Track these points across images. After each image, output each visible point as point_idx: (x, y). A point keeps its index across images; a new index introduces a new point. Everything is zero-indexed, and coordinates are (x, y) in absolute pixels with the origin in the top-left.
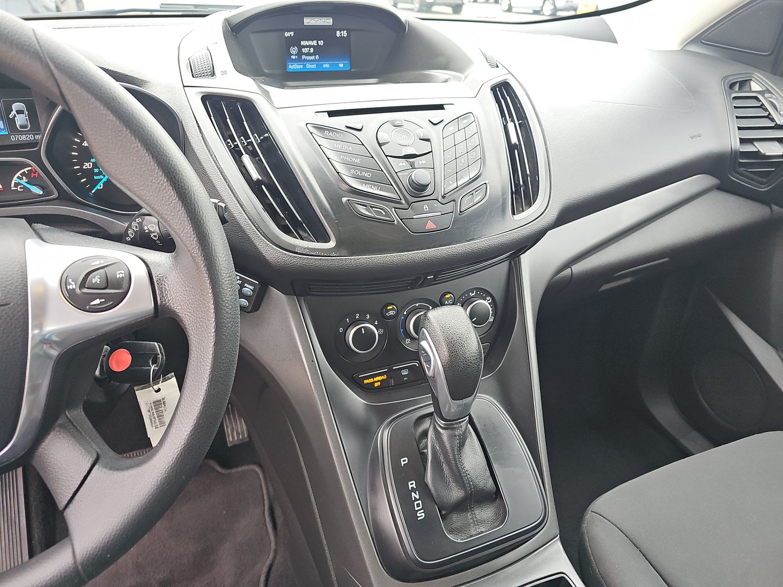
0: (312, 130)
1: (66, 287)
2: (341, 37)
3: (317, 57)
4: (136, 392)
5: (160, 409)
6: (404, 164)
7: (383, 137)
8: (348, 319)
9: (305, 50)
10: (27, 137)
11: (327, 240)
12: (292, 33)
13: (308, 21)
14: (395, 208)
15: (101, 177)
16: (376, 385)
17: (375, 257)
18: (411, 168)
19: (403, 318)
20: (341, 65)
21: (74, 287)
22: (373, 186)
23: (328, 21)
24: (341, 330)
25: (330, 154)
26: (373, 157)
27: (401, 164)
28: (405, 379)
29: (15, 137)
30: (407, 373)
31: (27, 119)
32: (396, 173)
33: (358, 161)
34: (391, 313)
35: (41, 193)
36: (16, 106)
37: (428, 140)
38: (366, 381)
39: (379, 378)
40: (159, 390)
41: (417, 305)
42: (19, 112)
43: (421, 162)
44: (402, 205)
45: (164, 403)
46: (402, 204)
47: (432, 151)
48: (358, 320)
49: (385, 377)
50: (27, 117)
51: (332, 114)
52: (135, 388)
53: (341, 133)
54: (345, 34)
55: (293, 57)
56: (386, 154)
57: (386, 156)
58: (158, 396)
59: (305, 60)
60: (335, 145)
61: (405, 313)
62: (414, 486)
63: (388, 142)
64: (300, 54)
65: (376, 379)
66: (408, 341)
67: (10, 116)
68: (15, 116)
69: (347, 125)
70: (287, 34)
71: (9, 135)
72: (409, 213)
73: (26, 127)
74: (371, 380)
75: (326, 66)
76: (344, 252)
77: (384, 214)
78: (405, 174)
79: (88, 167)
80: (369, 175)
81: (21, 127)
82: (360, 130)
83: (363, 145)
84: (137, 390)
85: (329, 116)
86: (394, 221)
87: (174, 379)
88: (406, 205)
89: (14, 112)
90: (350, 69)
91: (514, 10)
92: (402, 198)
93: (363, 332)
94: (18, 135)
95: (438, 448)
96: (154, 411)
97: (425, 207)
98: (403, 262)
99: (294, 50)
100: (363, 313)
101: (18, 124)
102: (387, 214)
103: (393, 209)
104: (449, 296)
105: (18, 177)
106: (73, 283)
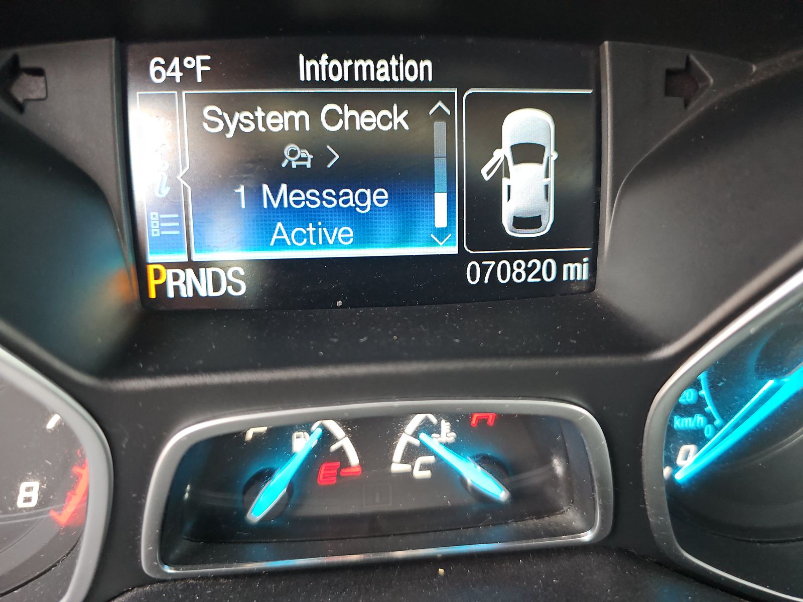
10: (528, 271)
29: (484, 269)
31: (547, 187)
36: (518, 125)
42: (525, 153)
50: (552, 179)
67: (484, 171)
68: (503, 171)
71: (462, 258)
73: (535, 222)
81: (519, 222)
89: (503, 153)
94: (497, 258)
101: (509, 210)
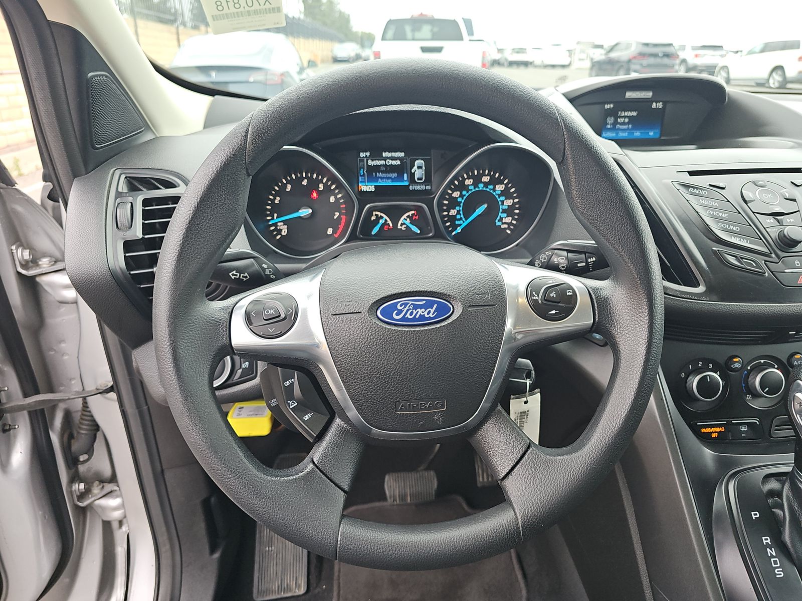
0: (678, 187)
1: (532, 298)
2: (657, 109)
3: (630, 126)
4: (511, 400)
5: (523, 420)
6: (772, 221)
7: (748, 195)
8: (690, 366)
9: (620, 120)
10: (420, 188)
11: (696, 285)
12: (612, 106)
13: (630, 95)
14: (765, 261)
15: (461, 222)
16: (714, 435)
17: (746, 305)
18: (779, 225)
19: (746, 372)
20: (651, 134)
21: (537, 298)
22: (742, 239)
23: (649, 94)
24: (683, 375)
25: (698, 209)
26: (739, 213)
27: (768, 221)
28: (743, 435)
29: (413, 187)
30: (746, 430)
31: (423, 173)
32: (765, 228)
33: (725, 216)
34: (737, 366)
35: (419, 232)
36: (419, 162)
37: (794, 200)
38: (703, 430)
39: (718, 429)
40: (526, 403)
41: (762, 361)
42: (419, 168)
43: (788, 221)
44: (772, 259)
45: (528, 414)
46: (772, 257)
47: (799, 211)
48: (700, 368)
49: (723, 429)
51: (692, 173)
52: (512, 397)
53: (705, 190)
54: (660, 105)
55: (609, 126)
56: (754, 211)
57: (753, 213)
58: (525, 407)
59: (619, 129)
60: (701, 200)
61: (749, 368)
62: (769, 541)
63: (754, 200)
64: (615, 123)
65: (714, 430)
66: (749, 397)
67: (412, 170)
68: (415, 171)
69: (711, 184)
70: (607, 106)
71: (409, 185)
72: (779, 266)
73: (421, 179)
74: (709, 430)
75: (637, 134)
76: (715, 297)
77: (755, 265)
78: (774, 230)
79: (453, 214)
80: (738, 229)
81: (418, 179)
82: (723, 188)
83: (729, 201)
84: (512, 399)
85: (690, 176)
86: (765, 273)
87: (539, 395)
88: (777, 258)
89: (415, 168)
90: (660, 137)
91: (732, 82)
92: (772, 252)
93: (709, 380)
94: (415, 185)
95: (796, 508)
96: (519, 421)
97: (796, 263)
98: (775, 313)
99: (610, 120)
100: (706, 361)
101: (416, 177)
102: (758, 266)
103: (763, 262)
104: (799, 357)
105: (405, 219)
106: (536, 295)
